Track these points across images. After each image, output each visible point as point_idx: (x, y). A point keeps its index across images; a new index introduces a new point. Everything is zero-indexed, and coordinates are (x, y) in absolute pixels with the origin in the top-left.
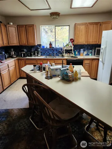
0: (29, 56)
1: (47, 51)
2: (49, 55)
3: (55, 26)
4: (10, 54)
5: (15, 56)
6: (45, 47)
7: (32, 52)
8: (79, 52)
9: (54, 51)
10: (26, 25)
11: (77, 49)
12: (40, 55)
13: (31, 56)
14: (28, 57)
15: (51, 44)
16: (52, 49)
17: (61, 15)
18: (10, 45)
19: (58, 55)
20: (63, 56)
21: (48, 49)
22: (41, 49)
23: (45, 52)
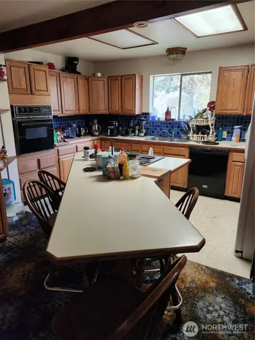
0: (122, 135)
1: (159, 126)
2: (162, 135)
3: (182, 75)
4: (90, 128)
5: (97, 134)
6: (156, 119)
7: (131, 128)
8: (230, 133)
9: (173, 127)
10: (121, 76)
11: (226, 126)
12: (143, 134)
13: (127, 134)
14: (120, 137)
15: (168, 113)
16: (170, 123)
17: (188, 52)
18: (93, 112)
19: (180, 137)
20: (188, 139)
21: (162, 123)
22: (147, 123)
23: (156, 129)
